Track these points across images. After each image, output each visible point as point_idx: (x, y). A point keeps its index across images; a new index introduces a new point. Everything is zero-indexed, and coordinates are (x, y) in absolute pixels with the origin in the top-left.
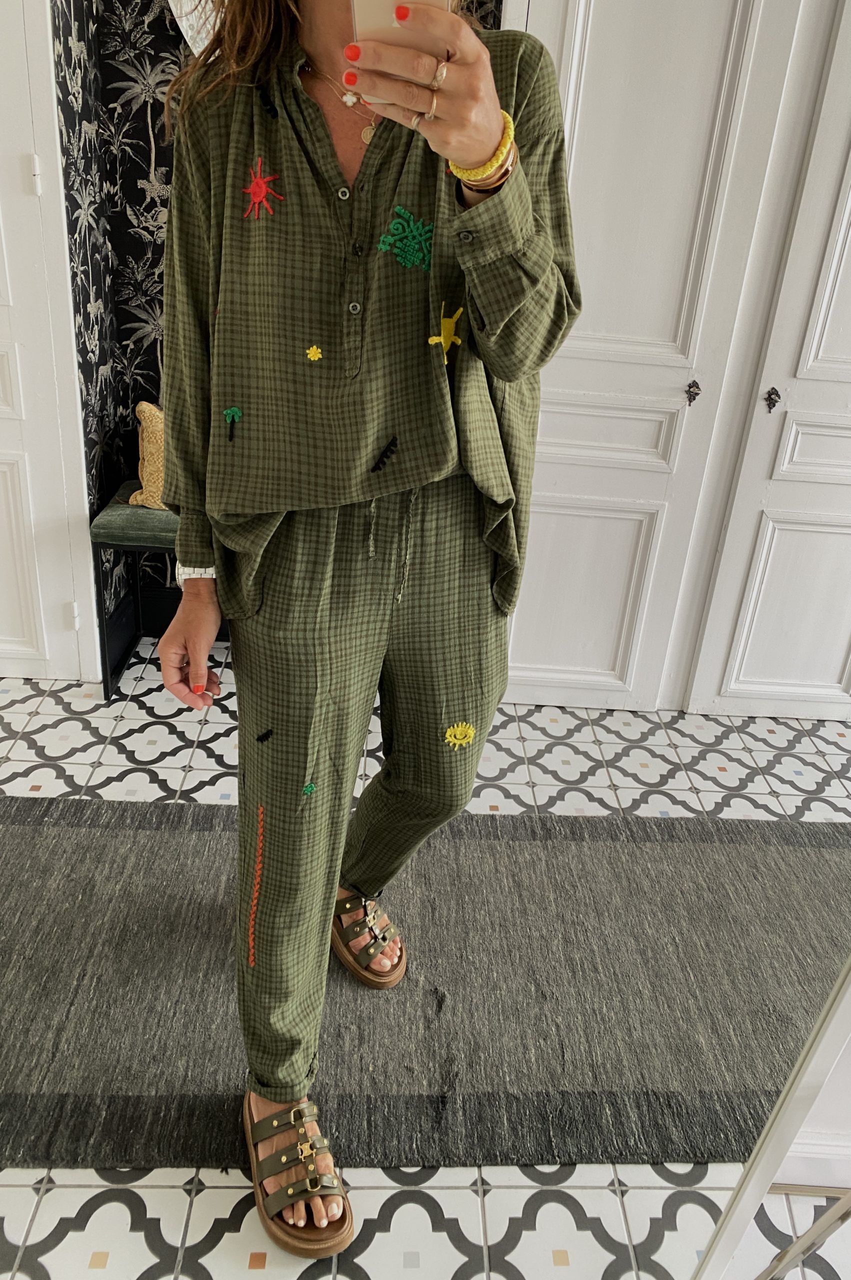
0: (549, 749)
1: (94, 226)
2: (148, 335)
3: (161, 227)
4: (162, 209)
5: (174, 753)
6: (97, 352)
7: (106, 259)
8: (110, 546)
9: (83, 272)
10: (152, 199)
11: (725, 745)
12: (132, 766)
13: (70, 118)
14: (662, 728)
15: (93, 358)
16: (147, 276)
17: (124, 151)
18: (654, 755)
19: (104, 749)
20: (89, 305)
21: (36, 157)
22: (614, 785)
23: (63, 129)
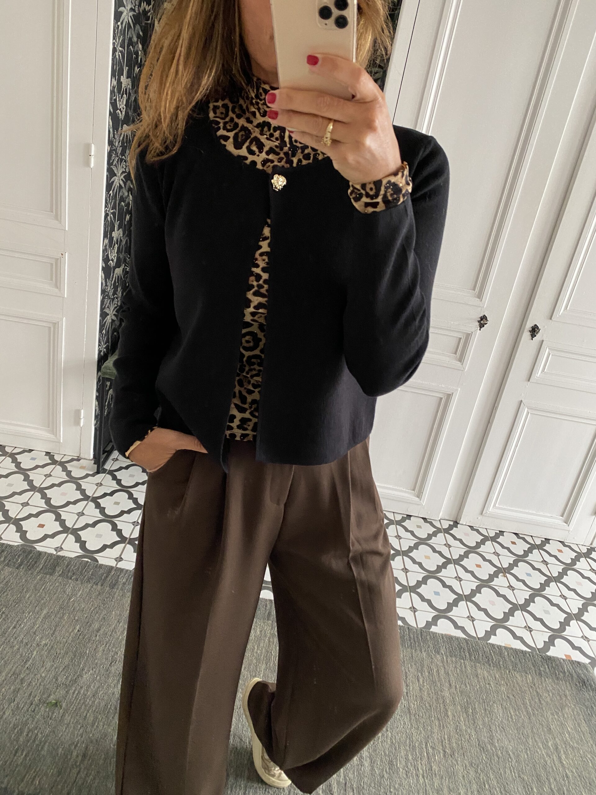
1: (123, 186)
5: (130, 511)
6: (115, 260)
8: (108, 379)
9: (112, 213)
11: (482, 549)
12: (103, 517)
13: (116, 123)
14: (442, 532)
15: (112, 264)
18: (434, 550)
19: (87, 504)
20: (113, 233)
21: (93, 145)
22: (406, 569)
23: (111, 130)
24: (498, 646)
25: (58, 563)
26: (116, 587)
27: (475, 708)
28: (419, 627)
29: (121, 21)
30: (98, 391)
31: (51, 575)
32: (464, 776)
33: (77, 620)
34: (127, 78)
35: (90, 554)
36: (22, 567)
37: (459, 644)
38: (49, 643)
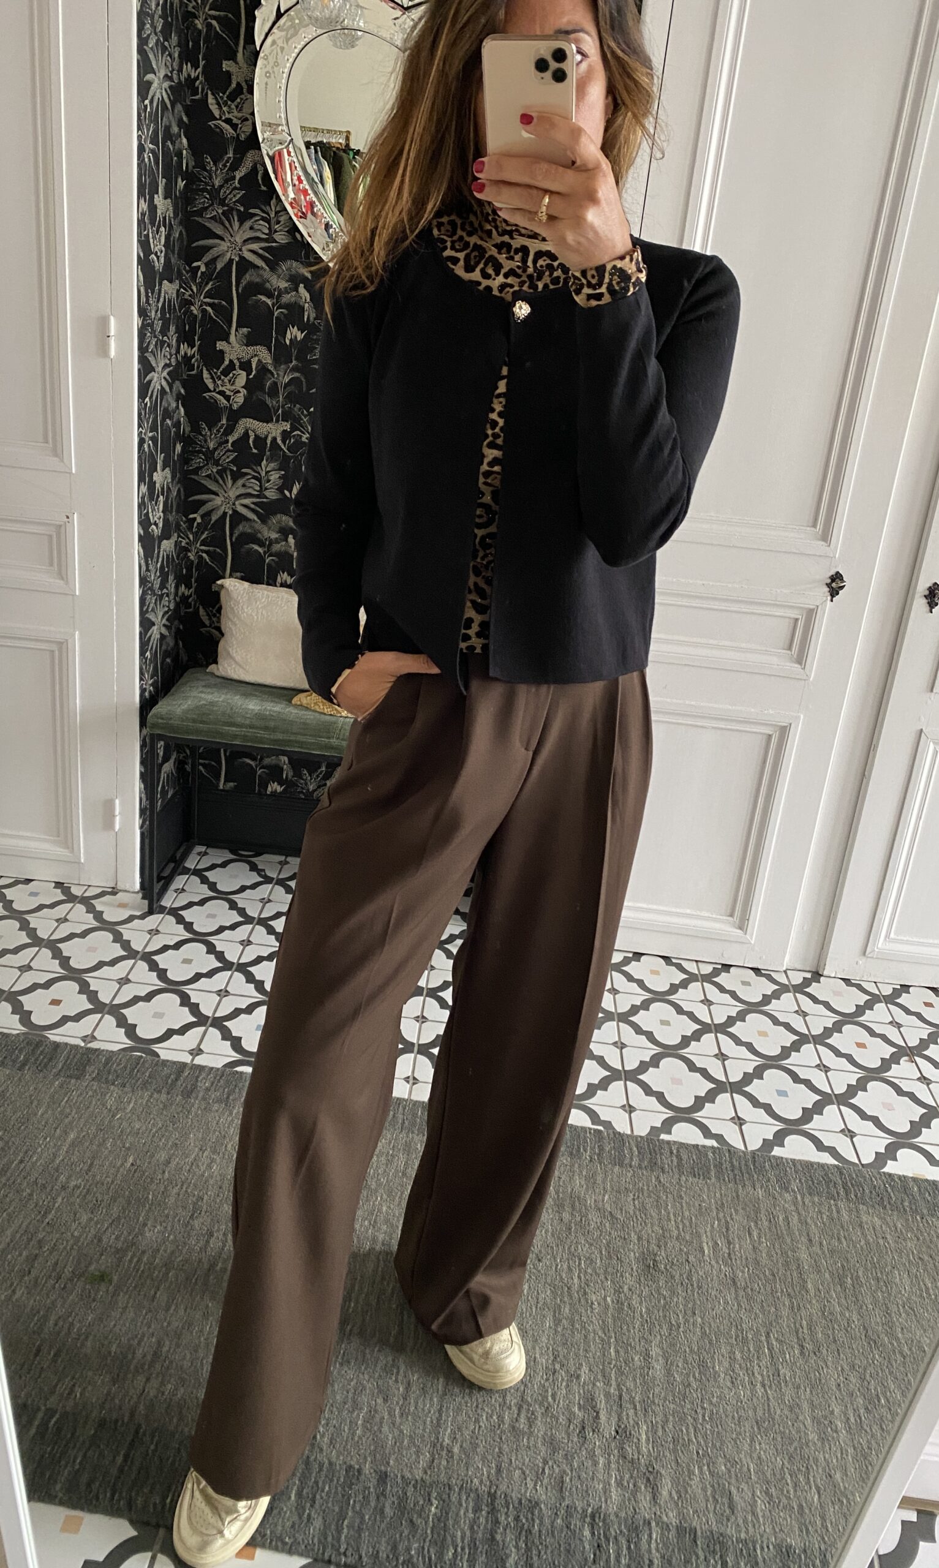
0: (645, 1005)
1: (167, 389)
2: (217, 508)
3: (238, 392)
4: (241, 372)
5: (210, 974)
6: (161, 525)
7: (177, 424)
8: (160, 737)
9: (151, 438)
10: (231, 361)
11: (868, 1016)
12: (163, 985)
13: (150, 277)
14: (789, 991)
15: (156, 531)
16: (220, 444)
17: (204, 311)
18: (775, 1021)
19: (134, 965)
20: (155, 474)
21: (112, 318)
22: (722, 1054)
23: (142, 289)
24: (900, 1177)
25: (89, 1061)
26: (194, 1095)
27: (858, 1277)
28: (750, 1149)
29: (150, 97)
30: (142, 763)
31: (78, 1078)
32: (839, 1385)
33: (129, 1149)
34: (165, 198)
35: (145, 1045)
36: (27, 1068)
37: (827, 1174)
38: (83, 1183)
